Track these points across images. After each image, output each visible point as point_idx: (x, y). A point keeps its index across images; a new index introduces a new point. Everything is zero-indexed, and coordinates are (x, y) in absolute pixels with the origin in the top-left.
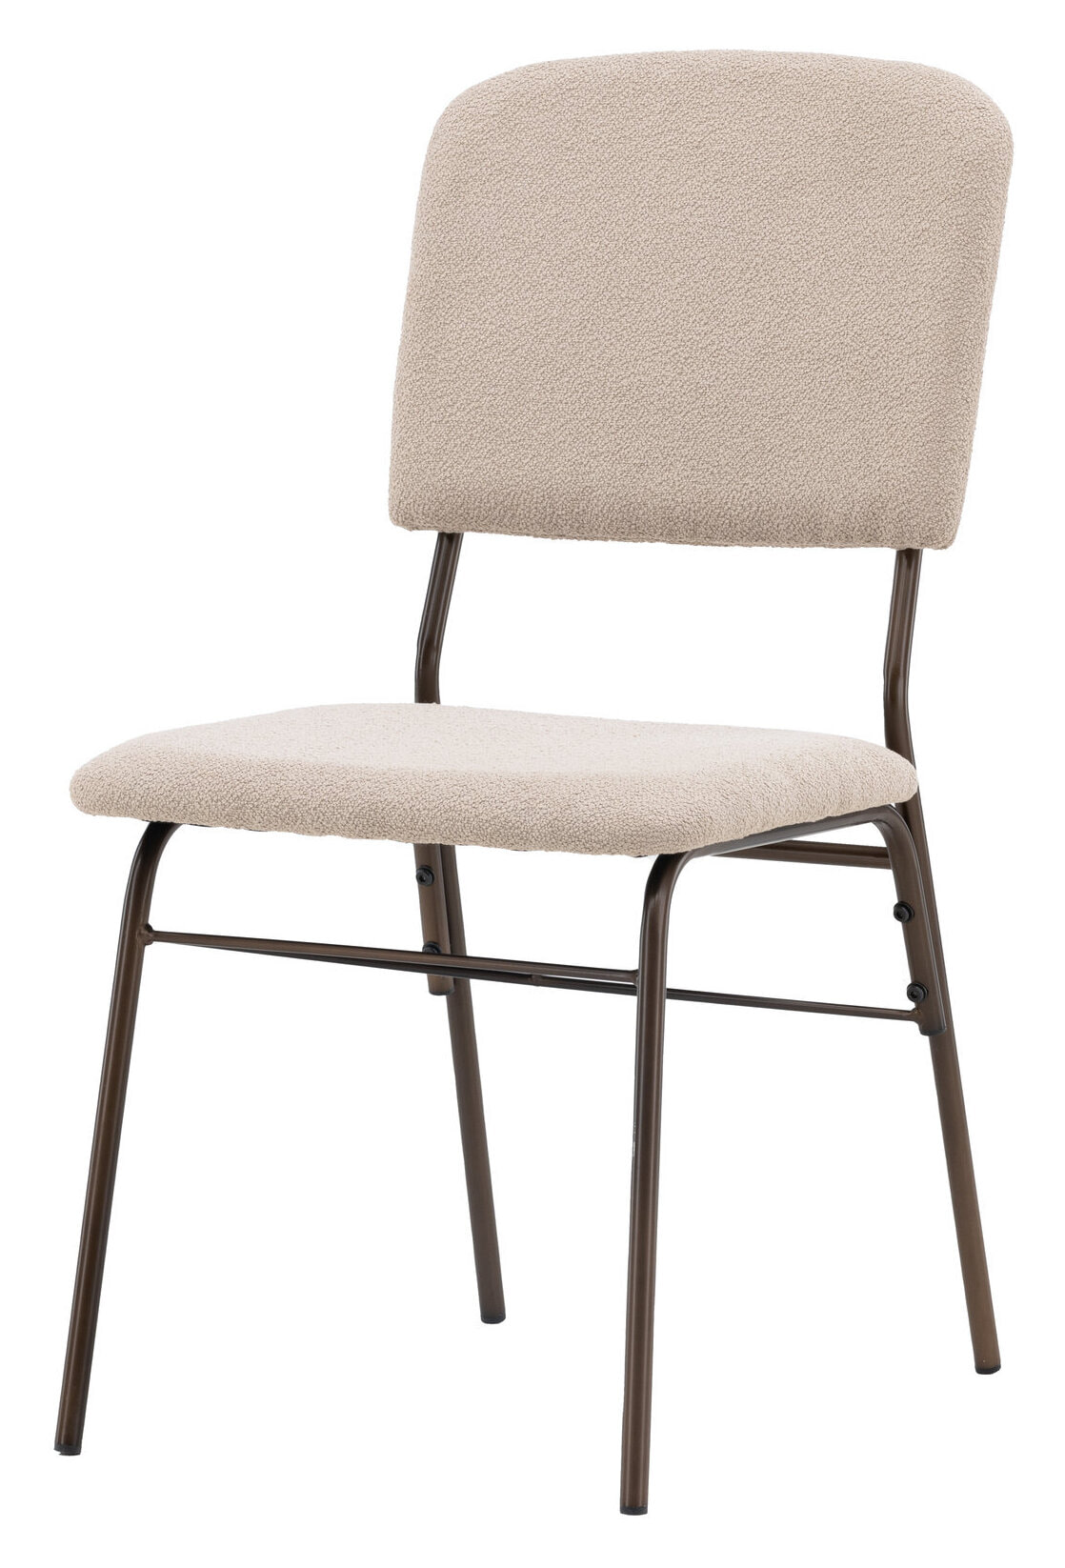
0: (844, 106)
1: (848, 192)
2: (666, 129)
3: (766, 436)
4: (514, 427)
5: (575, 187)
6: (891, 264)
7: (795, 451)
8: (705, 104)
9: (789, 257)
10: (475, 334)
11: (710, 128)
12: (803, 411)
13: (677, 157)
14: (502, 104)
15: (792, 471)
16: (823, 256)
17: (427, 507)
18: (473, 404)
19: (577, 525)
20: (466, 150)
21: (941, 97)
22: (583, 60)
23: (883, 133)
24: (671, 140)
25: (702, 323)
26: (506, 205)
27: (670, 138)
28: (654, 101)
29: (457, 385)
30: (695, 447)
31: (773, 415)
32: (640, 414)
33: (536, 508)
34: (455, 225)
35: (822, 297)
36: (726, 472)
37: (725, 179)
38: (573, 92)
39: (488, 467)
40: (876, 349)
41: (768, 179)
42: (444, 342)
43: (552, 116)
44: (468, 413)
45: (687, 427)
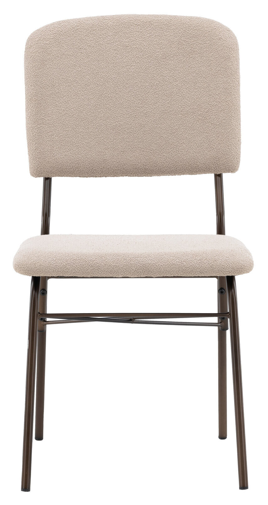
0: (180, 31)
1: (187, 59)
2: (115, 41)
3: (169, 139)
4: (76, 141)
5: (85, 61)
6: (208, 82)
7: (182, 144)
8: (127, 32)
9: (168, 81)
10: (58, 111)
11: (131, 40)
12: (182, 131)
13: (121, 50)
14: (54, 34)
15: (181, 150)
16: (181, 80)
17: (48, 169)
18: (61, 134)
19: (100, 172)
20: (45, 50)
21: (215, 27)
22: (80, 19)
23: (197, 40)
24: (117, 45)
25: (140, 104)
26: (62, 68)
27: (117, 44)
28: (108, 32)
29: (54, 128)
30: (143, 144)
31: (171, 132)
32: (121, 135)
33: (86, 167)
34: (45, 75)
35: (184, 93)
36: (156, 152)
37: (140, 57)
38: (79, 30)
39: (69, 155)
40: (207, 109)
41: (156, 56)
42: (47, 114)
43: (73, 38)
44: (59, 137)
45: (139, 138)
